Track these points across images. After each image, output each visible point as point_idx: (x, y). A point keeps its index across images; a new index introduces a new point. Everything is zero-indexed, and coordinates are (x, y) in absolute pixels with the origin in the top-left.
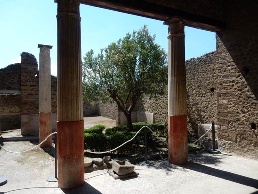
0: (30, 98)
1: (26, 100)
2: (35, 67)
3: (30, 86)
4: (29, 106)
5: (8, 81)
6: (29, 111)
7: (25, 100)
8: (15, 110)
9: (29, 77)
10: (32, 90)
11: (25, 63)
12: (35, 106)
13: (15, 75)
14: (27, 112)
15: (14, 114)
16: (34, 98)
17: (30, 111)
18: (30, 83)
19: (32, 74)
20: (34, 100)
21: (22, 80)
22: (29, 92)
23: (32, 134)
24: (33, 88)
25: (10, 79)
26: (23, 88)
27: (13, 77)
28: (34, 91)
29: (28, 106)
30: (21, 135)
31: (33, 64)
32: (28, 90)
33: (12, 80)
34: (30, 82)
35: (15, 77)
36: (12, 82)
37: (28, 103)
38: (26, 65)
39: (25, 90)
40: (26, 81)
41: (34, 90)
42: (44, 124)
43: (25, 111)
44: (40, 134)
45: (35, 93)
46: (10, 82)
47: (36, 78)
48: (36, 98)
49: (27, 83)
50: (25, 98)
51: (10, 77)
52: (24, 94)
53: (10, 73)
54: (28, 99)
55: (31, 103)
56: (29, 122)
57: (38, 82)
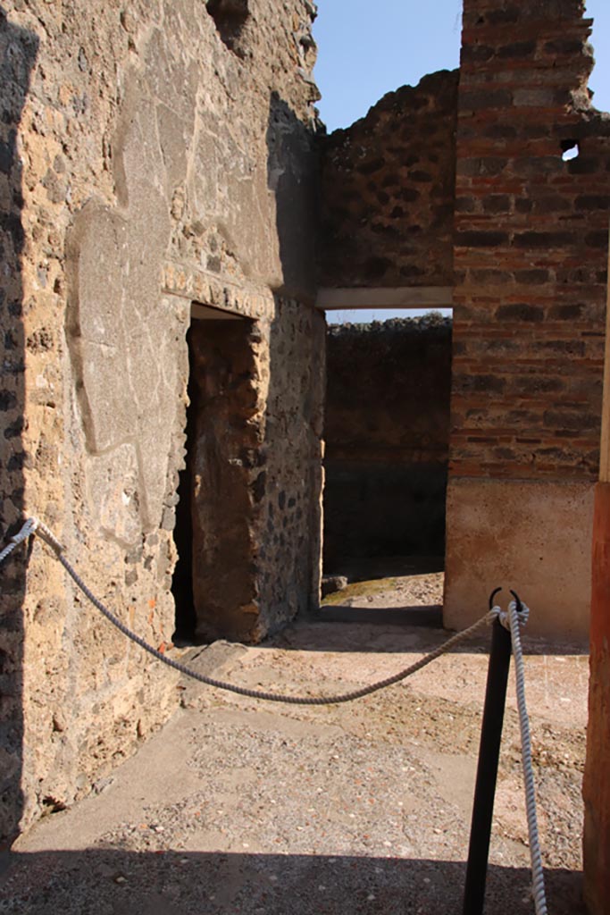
0: (518, 341)
1: (486, 361)
2: (563, 77)
3: (526, 241)
4: (504, 413)
5: (375, 219)
6: (508, 454)
7: (478, 355)
9: (520, 165)
12: (554, 410)
13: (415, 168)
14: (488, 459)
16: (549, 344)
17: (515, 448)
18: (523, 217)
19: (538, 141)
20: (550, 362)
21: (458, 196)
22: (513, 292)
24: (541, 262)
25: (384, 199)
26: (464, 258)
27: (408, 183)
28: (548, 289)
29: (504, 406)
32: (507, 279)
33: (398, 212)
34: (523, 205)
35: (420, 187)
36: (396, 222)
37: (498, 385)
39: (480, 277)
40: (496, 204)
41: (552, 272)
43: (474, 447)
45: (557, 298)
46: (387, 222)
47: (565, 172)
48: (558, 346)
49: (499, 220)
50: (478, 340)
51: (388, 190)
52: (478, 309)
53: (390, 157)
54: (502, 352)
55: (522, 382)
56: (503, 535)
57: (582, 203)
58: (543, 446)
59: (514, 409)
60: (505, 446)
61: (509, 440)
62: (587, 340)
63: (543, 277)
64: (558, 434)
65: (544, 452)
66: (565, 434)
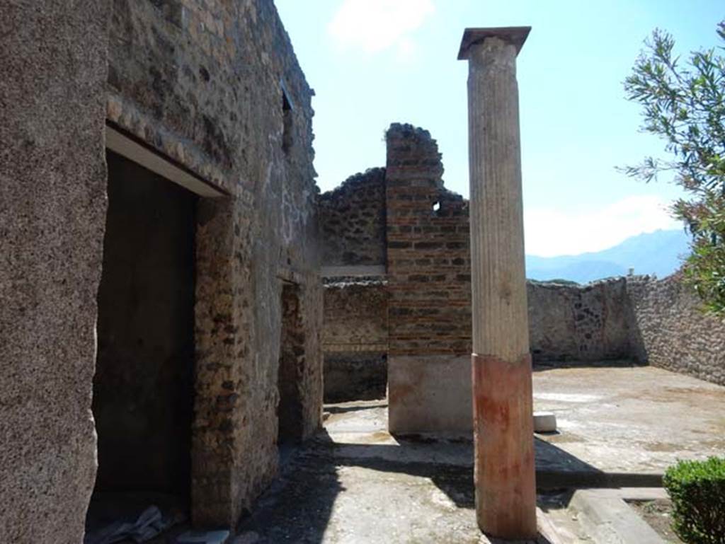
0: (417, 292)
1: (404, 301)
2: (432, 176)
3: (420, 246)
4: (414, 325)
5: (347, 234)
6: (416, 344)
7: (400, 299)
8: (367, 335)
9: (415, 212)
10: (425, 262)
11: (399, 163)
12: (436, 323)
13: (366, 211)
14: (407, 347)
15: (364, 348)
17: (419, 341)
18: (418, 236)
19: (422, 202)
20: (433, 301)
21: (388, 225)
22: (416, 269)
23: (426, 435)
24: (427, 256)
25: (351, 224)
26: (392, 254)
27: (363, 218)
28: (431, 267)
29: (413, 322)
30: (387, 433)
31: (425, 162)
32: (412, 263)
33: (358, 231)
34: (418, 230)
35: (368, 219)
36: (357, 236)
37: (410, 312)
38: (403, 170)
39: (399, 262)
40: (406, 229)
41: (432, 260)
42: (499, 417)
43: (399, 342)
44: (482, 466)
45: (435, 272)
46: (352, 235)
47: (436, 216)
48: (437, 293)
49: (407, 237)
50: (400, 291)
51: (353, 220)
52: (399, 277)
53: (353, 205)
54: (410, 297)
55: (421, 311)
56: (416, 384)
57: (443, 229)
58: (433, 340)
59: (418, 323)
60: (414, 341)
61: (416, 338)
62: (449, 291)
63: (427, 262)
64: (438, 334)
65: (433, 343)
66: (442, 334)
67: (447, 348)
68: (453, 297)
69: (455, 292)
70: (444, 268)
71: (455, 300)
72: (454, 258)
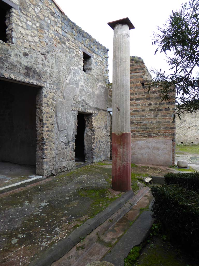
0: (136, 116)
6: (135, 134)
9: (135, 88)
12: (142, 127)
16: (141, 116)
18: (136, 96)
19: (138, 84)
20: (141, 119)
22: (135, 108)
24: (139, 103)
28: (140, 107)
29: (134, 126)
32: (133, 106)
34: (136, 94)
37: (134, 122)
40: (132, 94)
41: (141, 104)
45: (142, 109)
47: (142, 88)
49: (132, 96)
54: (133, 117)
55: (137, 122)
56: (134, 147)
57: (145, 93)
60: (134, 133)
61: (135, 132)
62: (146, 115)
63: (139, 105)
64: (142, 130)
65: (141, 133)
66: (144, 130)
67: (145, 135)
68: (148, 117)
69: (148, 116)
70: (145, 107)
71: (148, 119)
72: (148, 103)
